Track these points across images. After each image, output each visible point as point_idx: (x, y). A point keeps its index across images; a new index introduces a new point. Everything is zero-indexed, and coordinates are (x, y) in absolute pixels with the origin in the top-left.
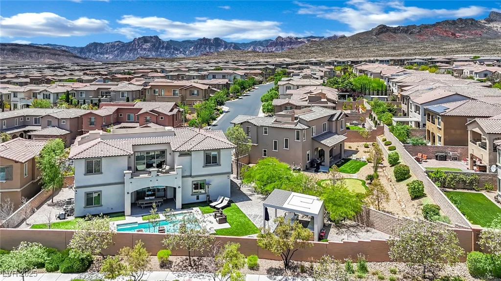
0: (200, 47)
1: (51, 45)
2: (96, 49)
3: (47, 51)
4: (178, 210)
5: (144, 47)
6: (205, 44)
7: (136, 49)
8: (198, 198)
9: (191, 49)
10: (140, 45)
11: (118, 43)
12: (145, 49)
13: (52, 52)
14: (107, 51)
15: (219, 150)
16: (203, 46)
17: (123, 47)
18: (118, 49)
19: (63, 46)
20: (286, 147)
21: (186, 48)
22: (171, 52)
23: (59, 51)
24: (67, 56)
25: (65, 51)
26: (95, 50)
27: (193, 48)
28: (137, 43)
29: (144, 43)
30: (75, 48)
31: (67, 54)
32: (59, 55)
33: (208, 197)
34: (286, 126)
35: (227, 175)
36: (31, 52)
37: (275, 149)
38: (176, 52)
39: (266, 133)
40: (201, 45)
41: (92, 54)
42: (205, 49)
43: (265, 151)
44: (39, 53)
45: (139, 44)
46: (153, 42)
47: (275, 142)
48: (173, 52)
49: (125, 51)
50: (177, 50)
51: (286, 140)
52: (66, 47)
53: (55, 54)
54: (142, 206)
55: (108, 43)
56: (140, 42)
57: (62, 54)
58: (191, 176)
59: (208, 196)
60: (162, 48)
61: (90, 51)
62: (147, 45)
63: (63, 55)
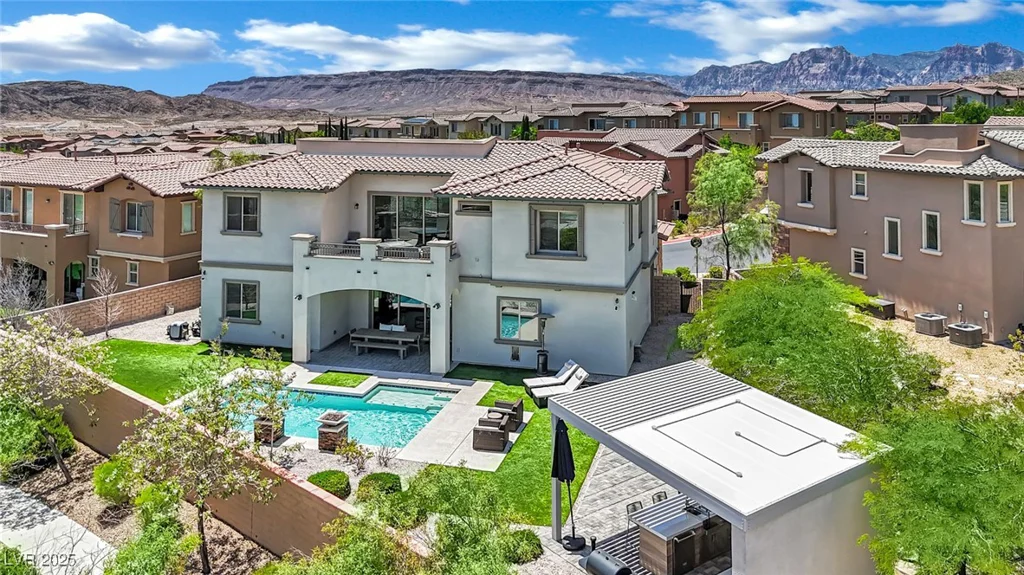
0: (947, 67)
1: (636, 74)
2: (716, 79)
3: (629, 84)
4: (436, 377)
5: (813, 71)
6: (961, 60)
7: (795, 77)
8: (515, 357)
9: (924, 72)
10: (805, 67)
11: (757, 65)
12: (815, 76)
13: (637, 86)
14: (736, 81)
15: (579, 204)
16: (955, 64)
17: (767, 72)
18: (759, 77)
19: (657, 76)
20: (932, 245)
21: (909, 70)
22: (875, 80)
23: (649, 83)
24: (662, 93)
25: (659, 84)
26: (713, 80)
27: (928, 68)
28: (797, 63)
29: (813, 62)
30: (677, 78)
31: (662, 89)
32: (649, 92)
33: (541, 359)
34: (927, 166)
35: (614, 296)
36: (603, 87)
37: (893, 250)
38: (888, 80)
39: (860, 192)
40: (949, 61)
41: (708, 87)
42: (962, 70)
43: (859, 256)
44: (616, 89)
45: (802, 66)
46: (832, 59)
47: (893, 226)
48: (880, 80)
49: (772, 81)
50: (889, 74)
51: (932, 220)
52: (662, 76)
53: (642, 91)
54: (358, 345)
55: (738, 67)
56: (803, 61)
57: (655, 89)
58: (488, 280)
59: (543, 354)
60: (854, 72)
61: (704, 83)
62: (820, 68)
63: (655, 92)
